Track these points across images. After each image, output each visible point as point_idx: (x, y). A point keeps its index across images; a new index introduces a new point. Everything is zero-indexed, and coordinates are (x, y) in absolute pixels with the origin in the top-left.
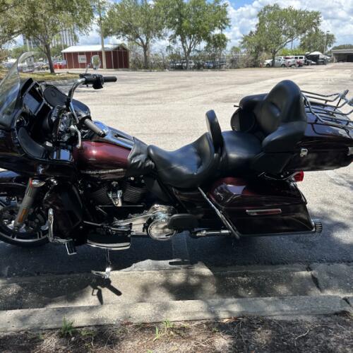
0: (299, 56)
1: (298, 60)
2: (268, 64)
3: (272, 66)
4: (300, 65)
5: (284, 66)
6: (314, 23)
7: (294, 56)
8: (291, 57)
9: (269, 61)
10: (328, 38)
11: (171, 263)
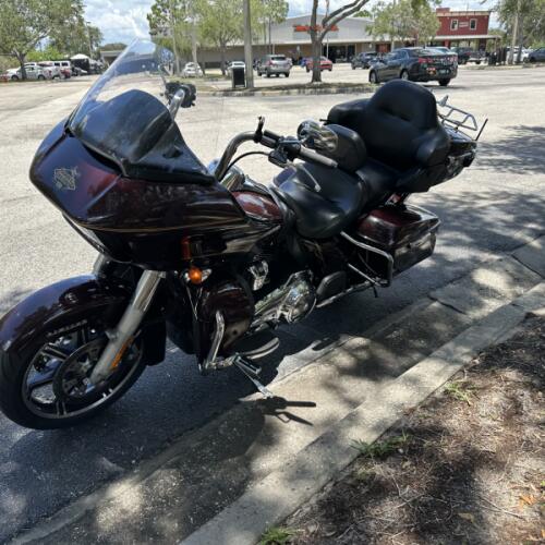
0: (60, 62)
1: (63, 68)
2: (14, 76)
3: (22, 78)
4: (67, 76)
5: (42, 78)
6: (74, 9)
7: (53, 63)
8: (48, 63)
9: (14, 71)
10: (91, 33)
11: (315, 349)
